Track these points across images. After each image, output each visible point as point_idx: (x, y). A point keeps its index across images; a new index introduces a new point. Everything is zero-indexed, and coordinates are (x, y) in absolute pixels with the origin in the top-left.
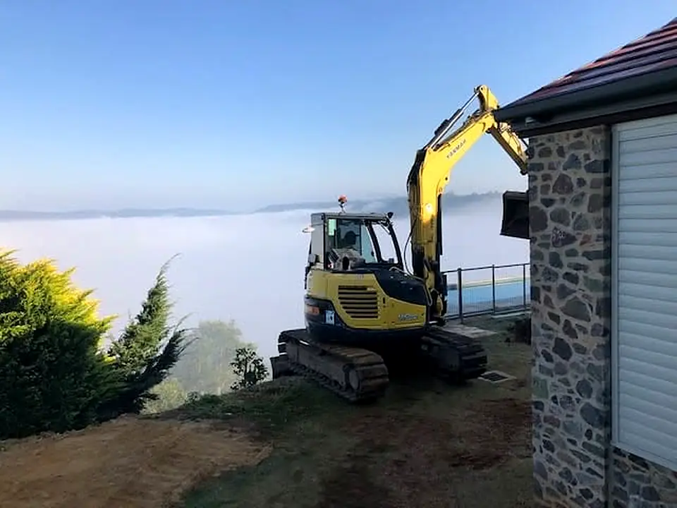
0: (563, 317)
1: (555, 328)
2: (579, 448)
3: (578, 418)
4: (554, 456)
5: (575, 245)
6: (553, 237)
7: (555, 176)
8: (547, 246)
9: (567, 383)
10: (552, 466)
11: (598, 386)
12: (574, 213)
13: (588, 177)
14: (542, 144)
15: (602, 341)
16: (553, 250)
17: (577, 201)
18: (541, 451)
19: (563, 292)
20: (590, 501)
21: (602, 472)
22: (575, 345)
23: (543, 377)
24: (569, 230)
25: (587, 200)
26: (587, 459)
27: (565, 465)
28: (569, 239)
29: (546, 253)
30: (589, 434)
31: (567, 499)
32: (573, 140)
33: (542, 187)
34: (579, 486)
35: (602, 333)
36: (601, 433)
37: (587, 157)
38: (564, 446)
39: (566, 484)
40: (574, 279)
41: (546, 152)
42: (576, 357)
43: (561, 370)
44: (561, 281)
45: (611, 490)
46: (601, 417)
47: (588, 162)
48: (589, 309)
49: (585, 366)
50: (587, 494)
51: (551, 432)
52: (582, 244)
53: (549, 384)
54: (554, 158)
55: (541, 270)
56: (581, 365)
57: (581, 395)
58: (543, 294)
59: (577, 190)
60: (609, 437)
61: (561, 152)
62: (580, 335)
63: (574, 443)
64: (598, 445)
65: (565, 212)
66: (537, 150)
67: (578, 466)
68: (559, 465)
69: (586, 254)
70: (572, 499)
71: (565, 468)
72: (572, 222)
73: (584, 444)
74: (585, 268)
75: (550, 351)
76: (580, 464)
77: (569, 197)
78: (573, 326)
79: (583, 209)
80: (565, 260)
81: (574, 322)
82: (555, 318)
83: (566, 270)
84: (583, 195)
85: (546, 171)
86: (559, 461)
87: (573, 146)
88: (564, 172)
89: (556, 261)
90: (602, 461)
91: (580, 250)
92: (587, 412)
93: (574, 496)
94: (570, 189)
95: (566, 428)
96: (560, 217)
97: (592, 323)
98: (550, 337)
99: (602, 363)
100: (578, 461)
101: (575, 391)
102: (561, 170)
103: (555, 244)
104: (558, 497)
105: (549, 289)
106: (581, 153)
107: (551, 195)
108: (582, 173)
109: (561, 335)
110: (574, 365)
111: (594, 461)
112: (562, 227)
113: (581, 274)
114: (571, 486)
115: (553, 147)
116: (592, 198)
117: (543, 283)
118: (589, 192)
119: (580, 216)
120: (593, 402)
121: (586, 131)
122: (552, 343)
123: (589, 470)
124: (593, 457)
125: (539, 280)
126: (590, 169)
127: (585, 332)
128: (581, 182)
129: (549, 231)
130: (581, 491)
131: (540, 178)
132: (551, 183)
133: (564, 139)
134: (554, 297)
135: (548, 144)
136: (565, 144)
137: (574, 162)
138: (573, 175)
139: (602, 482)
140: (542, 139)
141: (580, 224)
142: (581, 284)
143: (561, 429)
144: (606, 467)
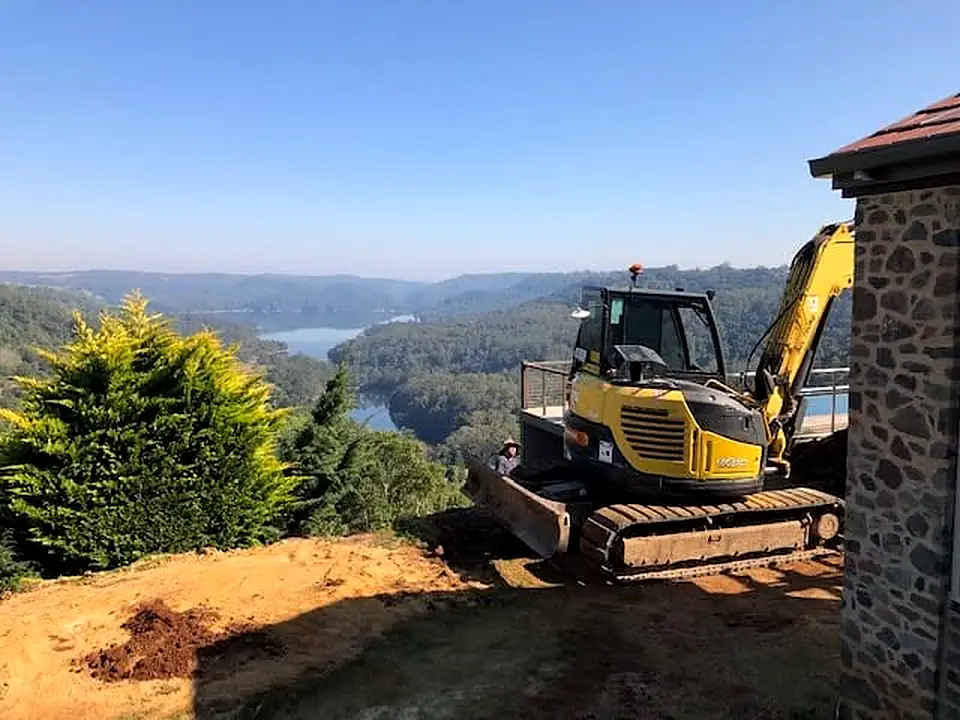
0: (892, 433)
1: (881, 447)
2: (906, 602)
3: (907, 564)
4: (871, 612)
5: (915, 340)
6: (884, 328)
7: (890, 248)
8: (875, 339)
9: (893, 517)
10: (866, 625)
11: (934, 523)
12: (914, 298)
13: (937, 251)
14: (875, 207)
15: (945, 464)
16: (882, 344)
17: (919, 282)
18: (854, 607)
19: (893, 399)
20: (917, 670)
21: (934, 633)
22: (906, 468)
23: (861, 509)
24: (906, 319)
25: (932, 282)
26: (913, 617)
27: (884, 624)
28: (905, 331)
29: (873, 348)
30: (920, 584)
31: (885, 667)
32: (918, 202)
33: (872, 262)
34: (903, 651)
35: (945, 454)
36: (937, 582)
37: (936, 225)
38: (885, 600)
39: (885, 647)
40: (911, 384)
41: (879, 218)
42: (908, 484)
43: (885, 501)
44: (892, 385)
45: (945, 656)
46: (938, 563)
47: (937, 232)
48: (930, 425)
49: (919, 497)
50: (913, 661)
51: (870, 580)
52: (923, 337)
53: (868, 517)
54: (891, 225)
55: (864, 370)
56: (914, 494)
57: (912, 533)
58: (865, 402)
59: (920, 268)
60: (948, 587)
61: (900, 217)
62: (914, 454)
63: (898, 595)
64: (929, 597)
65: (902, 296)
66: (867, 216)
67: (903, 625)
68: (876, 624)
69: (929, 351)
70: (892, 668)
71: (884, 629)
72: (911, 308)
73: (913, 597)
74: (926, 370)
75: (872, 475)
76: (906, 623)
77: (908, 277)
78: (906, 444)
79: (927, 293)
80: (900, 358)
81: (907, 440)
82: (880, 433)
83: (899, 371)
84: (928, 274)
85: (879, 242)
86: (877, 618)
87: (917, 211)
88: (906, 244)
89: (885, 358)
90: (935, 619)
91: (920, 346)
92: (920, 557)
93: (896, 664)
94: (912, 266)
95: (890, 577)
96: (895, 302)
97: (932, 442)
98: (872, 458)
99: (943, 493)
100: (903, 619)
101: (904, 528)
102: (898, 242)
103: (886, 337)
104: (873, 665)
105: (874, 395)
106: (927, 220)
107: (883, 273)
108: (929, 246)
109: (889, 456)
110: (903, 495)
111: (925, 619)
112: (896, 315)
113: (919, 377)
114: (893, 651)
115: (890, 211)
116: (941, 281)
117: (866, 387)
118: (936, 271)
119: (921, 303)
120: (928, 543)
121: (937, 191)
122: (876, 465)
123: (918, 631)
124: (923, 613)
125: (860, 384)
126: (939, 240)
127: (921, 451)
128: (927, 258)
129: (878, 320)
130: (905, 656)
131: (868, 251)
132: (885, 258)
133: (906, 200)
134: (881, 408)
135: (883, 207)
136: (907, 208)
137: (918, 231)
138: (916, 248)
139: (933, 646)
140: (875, 199)
141: (922, 311)
142: (919, 391)
143: (882, 577)
144: (941, 627)
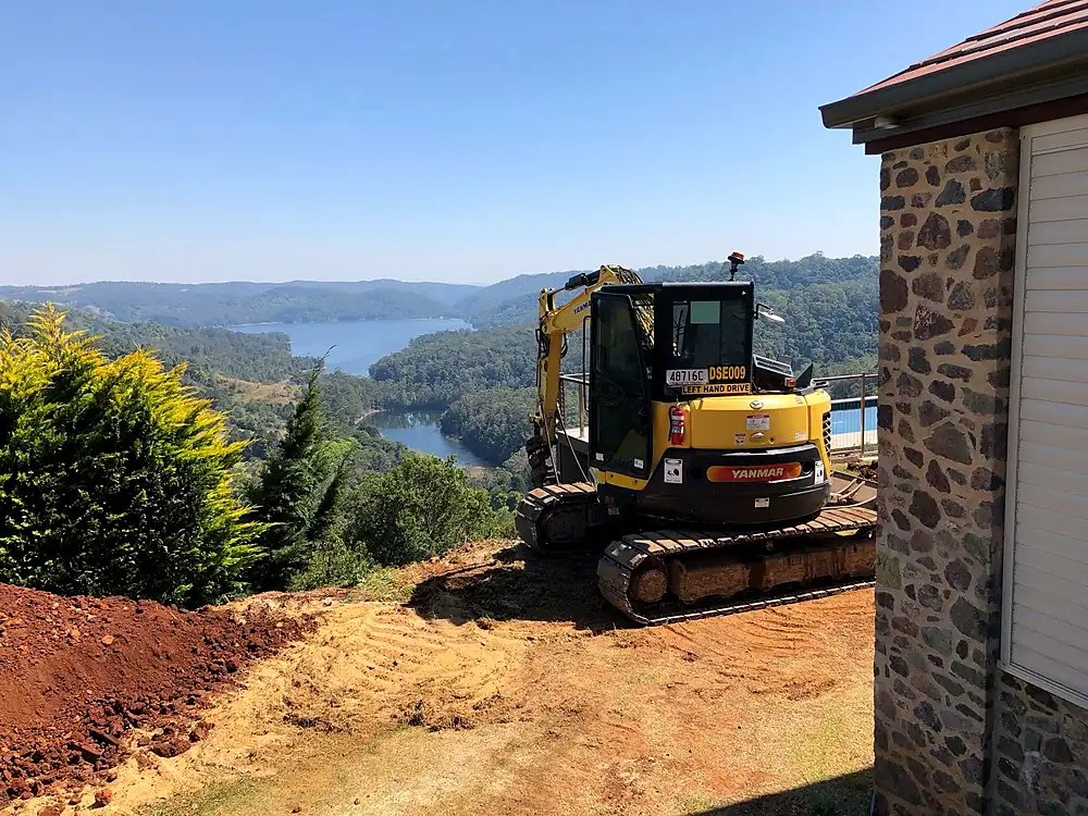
0: (928, 456)
1: (915, 474)
2: (947, 671)
3: (946, 623)
4: (906, 682)
5: (951, 337)
6: (916, 323)
7: (922, 217)
8: (906, 337)
9: (929, 564)
10: (902, 699)
11: (979, 572)
12: (951, 281)
13: (977, 219)
14: (903, 164)
15: (989, 496)
16: (914, 343)
17: (956, 260)
18: (888, 676)
19: (929, 413)
20: (962, 758)
21: (980, 711)
22: (944, 502)
23: (894, 553)
24: (942, 308)
25: (971, 259)
26: (956, 690)
27: (924, 698)
28: (941, 325)
29: (904, 348)
30: (962, 649)
31: (925, 752)
32: (953, 154)
33: (901, 236)
34: (945, 733)
35: (988, 485)
36: (982, 648)
37: (975, 184)
38: (923, 668)
39: (924, 728)
40: (946, 393)
41: (908, 178)
42: (946, 522)
43: (921, 543)
44: (927, 395)
45: (995, 741)
46: (983, 623)
47: (977, 192)
48: (970, 444)
49: (959, 538)
50: (956, 746)
51: (905, 643)
52: (962, 333)
53: (902, 566)
54: (922, 187)
55: (895, 376)
56: (954, 535)
57: (951, 584)
58: (897, 416)
59: (957, 242)
60: (996, 655)
61: (933, 176)
62: (954, 485)
63: (938, 662)
64: (974, 666)
65: (936, 279)
66: (894, 174)
67: (944, 699)
68: (914, 698)
69: (967, 351)
70: (932, 752)
71: (923, 703)
72: (947, 294)
73: (955, 666)
74: (965, 374)
75: (905, 511)
76: (947, 697)
77: (943, 255)
78: (944, 470)
79: (964, 274)
80: (935, 361)
81: (945, 464)
82: (914, 456)
83: (935, 376)
84: (966, 249)
85: (908, 209)
86: (916, 692)
87: (952, 166)
88: (938, 211)
89: (919, 362)
90: (982, 694)
91: (959, 343)
92: (961, 612)
93: (937, 749)
94: (947, 240)
95: (928, 639)
96: (928, 289)
97: (973, 467)
98: (905, 488)
99: (987, 533)
100: (943, 692)
101: (943, 577)
102: (931, 207)
103: (919, 334)
104: (910, 747)
105: (906, 409)
106: (964, 178)
107: (915, 250)
108: (966, 212)
109: (924, 486)
110: (943, 535)
111: (970, 694)
112: (930, 304)
113: (958, 383)
114: (933, 732)
115: (921, 168)
116: (982, 257)
117: (897, 399)
118: (976, 245)
119: (961, 286)
120: (971, 596)
121: (976, 138)
122: (909, 498)
123: (963, 708)
124: (967, 686)
125: (892, 395)
126: (979, 204)
127: (962, 481)
128: (964, 228)
129: (910, 312)
130: (947, 740)
131: (897, 221)
132: (916, 229)
133: (939, 153)
134: (915, 424)
135: (912, 163)
136: (941, 162)
137: (954, 194)
138: (952, 215)
139: (980, 728)
140: (903, 154)
141: (960, 301)
142: (958, 402)
143: (919, 640)
144: (989, 705)
